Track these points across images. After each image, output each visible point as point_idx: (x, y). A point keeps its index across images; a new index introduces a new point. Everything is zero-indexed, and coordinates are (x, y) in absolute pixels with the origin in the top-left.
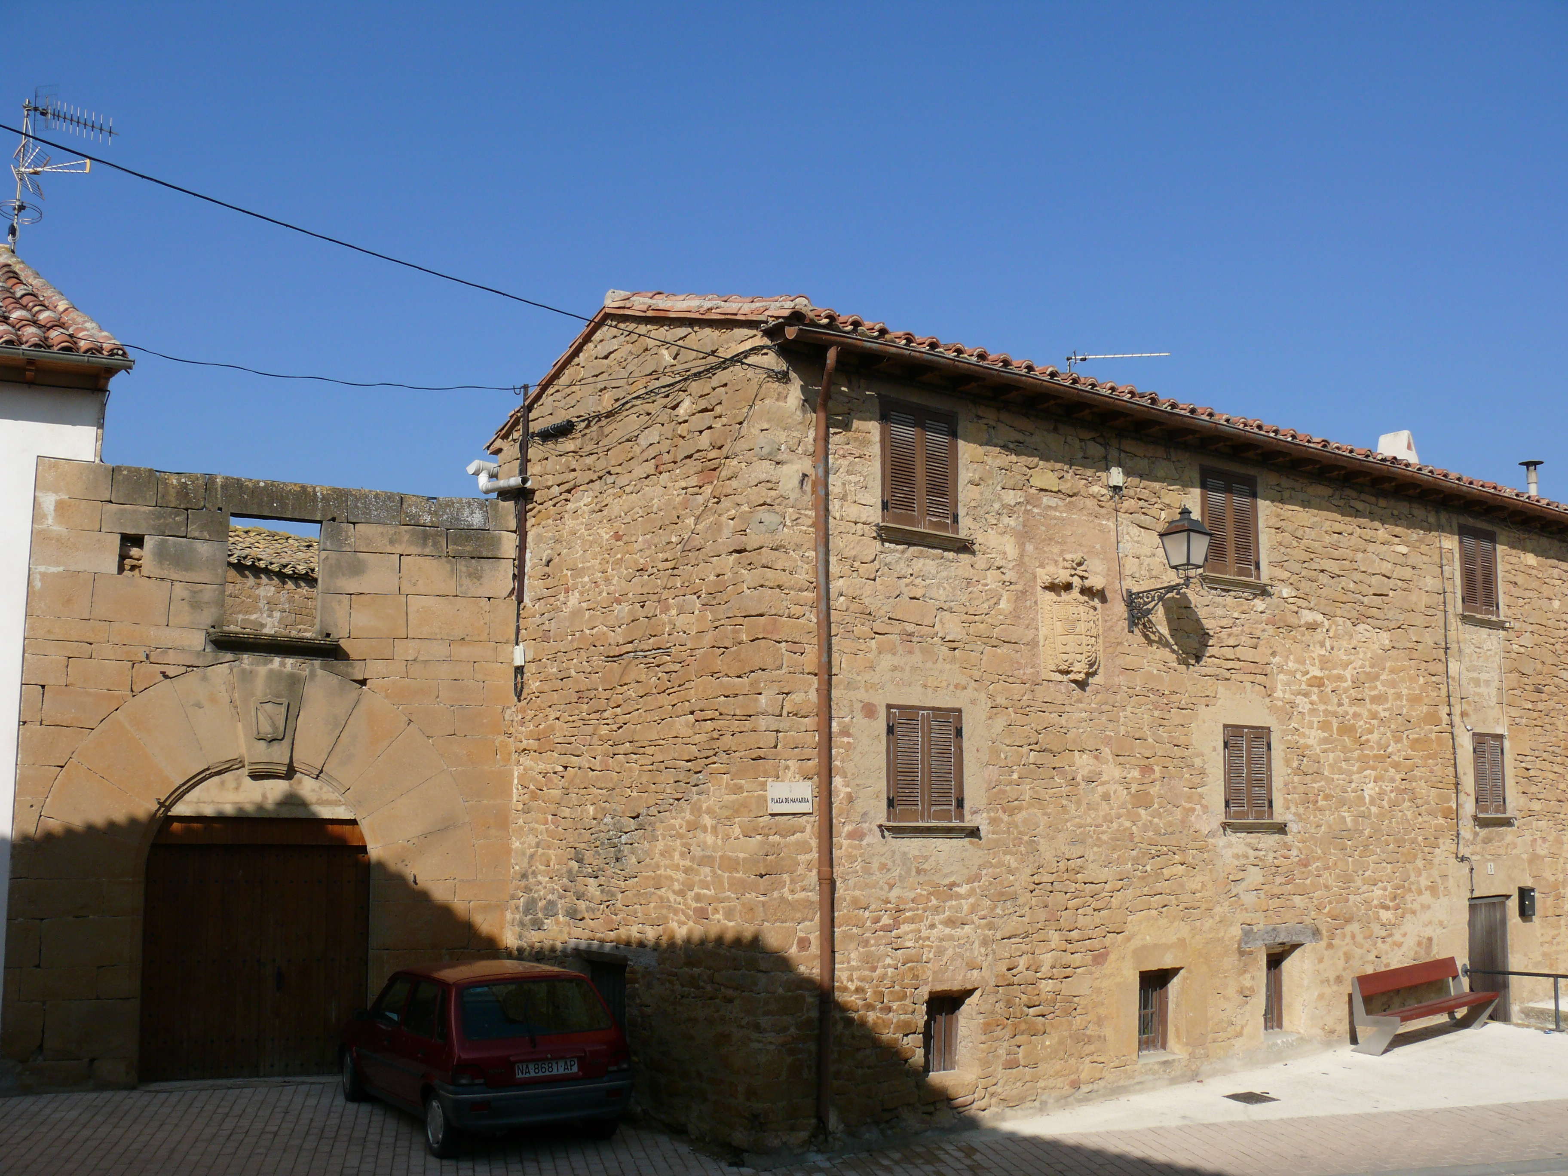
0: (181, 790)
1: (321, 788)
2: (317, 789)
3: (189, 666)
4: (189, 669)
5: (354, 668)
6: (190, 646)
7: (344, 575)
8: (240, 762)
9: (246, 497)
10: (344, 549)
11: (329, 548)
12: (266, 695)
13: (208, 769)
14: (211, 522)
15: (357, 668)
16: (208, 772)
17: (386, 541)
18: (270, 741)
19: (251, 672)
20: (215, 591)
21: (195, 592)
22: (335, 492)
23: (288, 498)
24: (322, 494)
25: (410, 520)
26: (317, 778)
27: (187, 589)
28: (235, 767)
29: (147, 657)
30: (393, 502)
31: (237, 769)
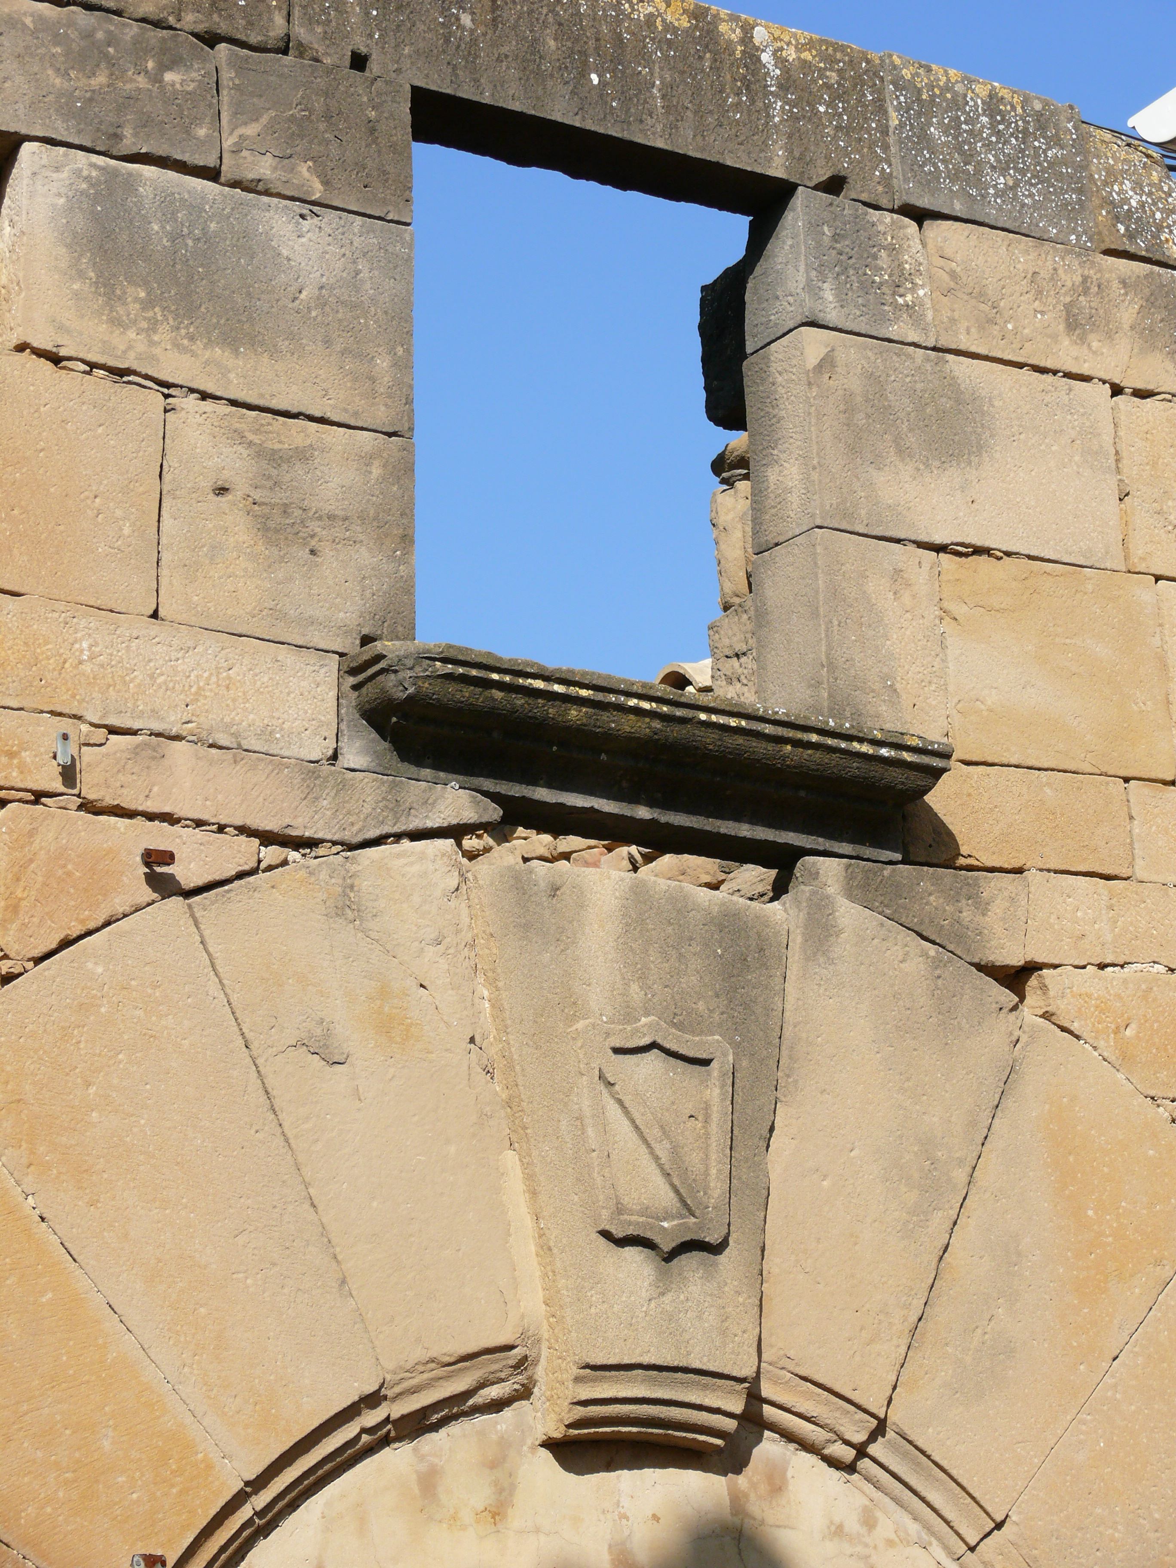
0: (245, 1513)
1: (869, 1522)
2: (853, 1525)
3: (267, 838)
4: (271, 854)
5: (983, 907)
6: (266, 733)
7: (902, 452)
8: (521, 1364)
9: (466, 20)
10: (893, 331)
11: (832, 316)
12: (629, 1017)
13: (372, 1400)
14: (328, 117)
15: (997, 908)
16: (371, 1418)
17: (1053, 318)
18: (670, 1257)
19: (554, 890)
20: (367, 459)
21: (276, 458)
22: (831, 61)
23: (644, 57)
24: (780, 61)
25: (1131, 236)
26: (850, 1468)
27: (239, 437)
28: (494, 1392)
29: (69, 774)
30: (1056, 141)
31: (497, 1406)
